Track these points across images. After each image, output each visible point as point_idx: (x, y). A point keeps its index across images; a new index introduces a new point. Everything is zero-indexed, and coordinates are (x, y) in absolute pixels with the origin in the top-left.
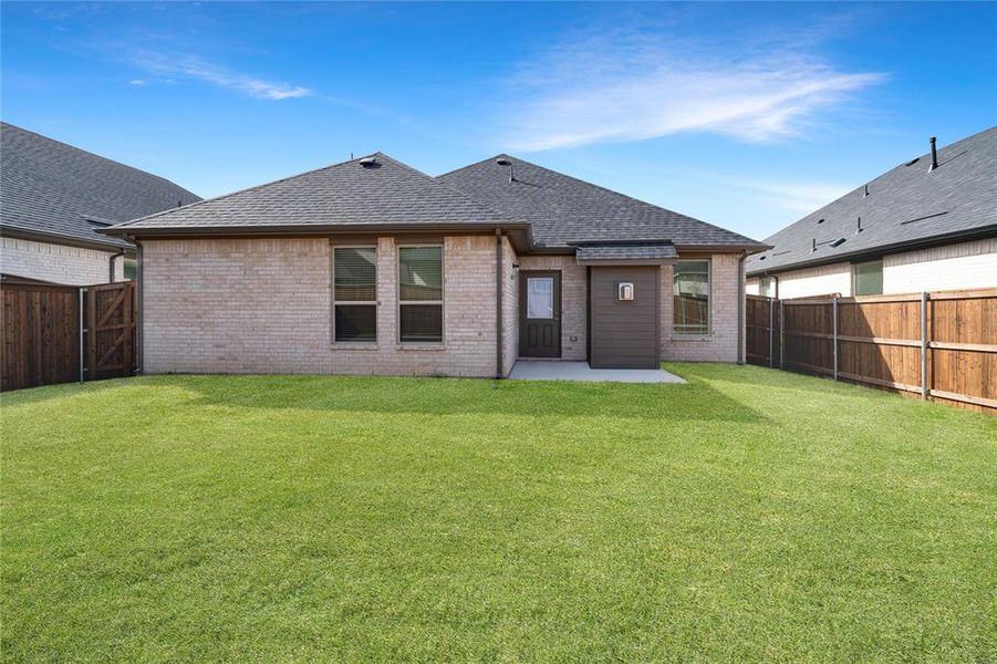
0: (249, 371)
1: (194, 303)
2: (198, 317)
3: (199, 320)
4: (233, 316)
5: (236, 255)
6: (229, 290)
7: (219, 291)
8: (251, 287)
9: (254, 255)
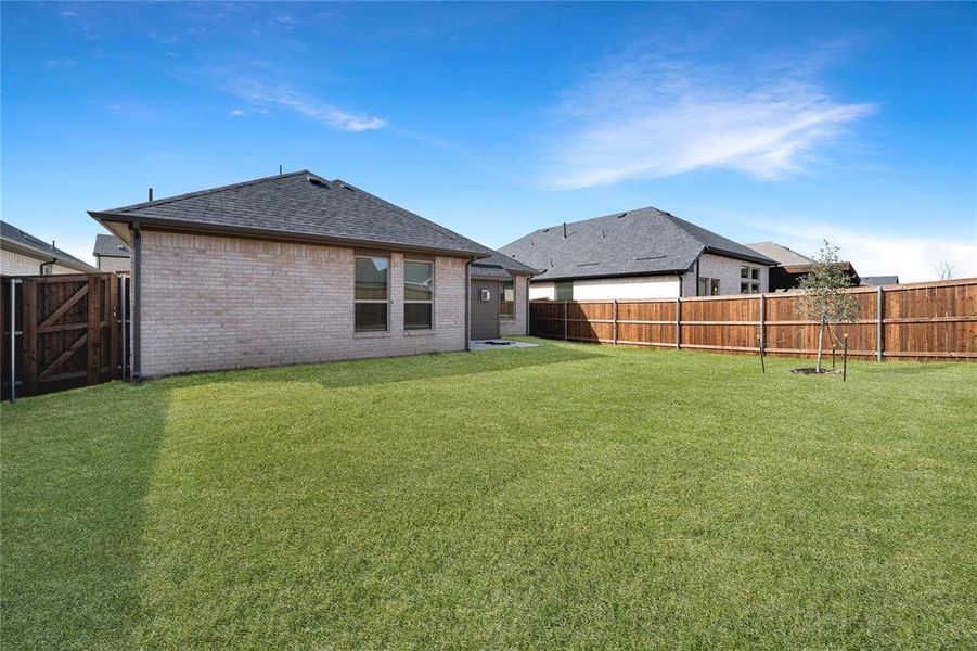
0: (277, 363)
1: (213, 300)
2: (218, 313)
3: (218, 317)
4: (260, 312)
5: (263, 256)
6: (256, 288)
7: (244, 289)
8: (279, 285)
9: (284, 257)
